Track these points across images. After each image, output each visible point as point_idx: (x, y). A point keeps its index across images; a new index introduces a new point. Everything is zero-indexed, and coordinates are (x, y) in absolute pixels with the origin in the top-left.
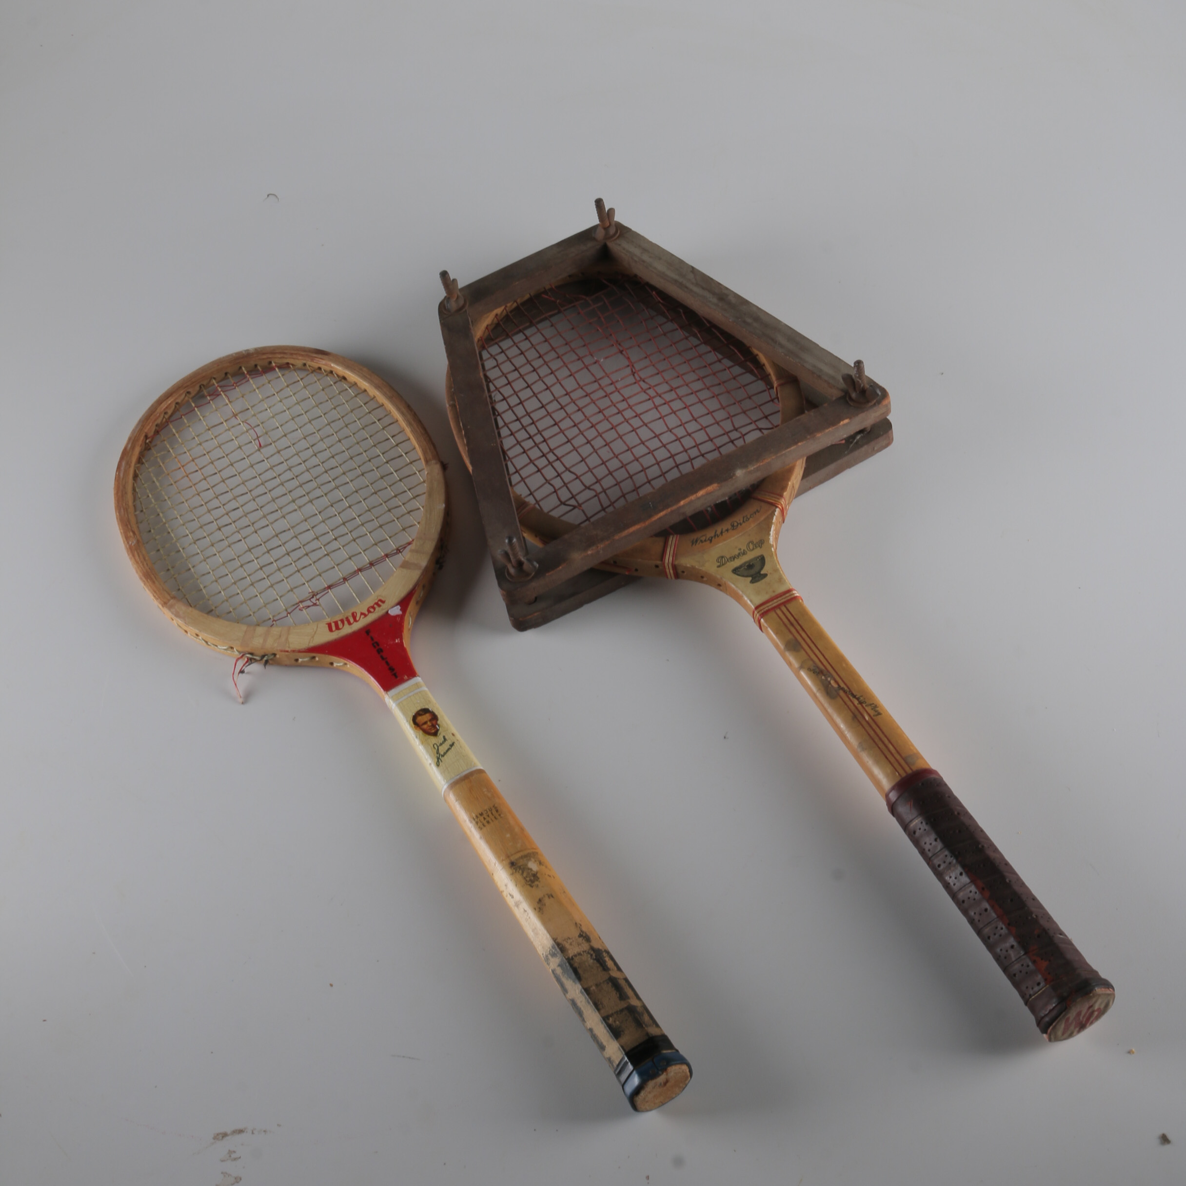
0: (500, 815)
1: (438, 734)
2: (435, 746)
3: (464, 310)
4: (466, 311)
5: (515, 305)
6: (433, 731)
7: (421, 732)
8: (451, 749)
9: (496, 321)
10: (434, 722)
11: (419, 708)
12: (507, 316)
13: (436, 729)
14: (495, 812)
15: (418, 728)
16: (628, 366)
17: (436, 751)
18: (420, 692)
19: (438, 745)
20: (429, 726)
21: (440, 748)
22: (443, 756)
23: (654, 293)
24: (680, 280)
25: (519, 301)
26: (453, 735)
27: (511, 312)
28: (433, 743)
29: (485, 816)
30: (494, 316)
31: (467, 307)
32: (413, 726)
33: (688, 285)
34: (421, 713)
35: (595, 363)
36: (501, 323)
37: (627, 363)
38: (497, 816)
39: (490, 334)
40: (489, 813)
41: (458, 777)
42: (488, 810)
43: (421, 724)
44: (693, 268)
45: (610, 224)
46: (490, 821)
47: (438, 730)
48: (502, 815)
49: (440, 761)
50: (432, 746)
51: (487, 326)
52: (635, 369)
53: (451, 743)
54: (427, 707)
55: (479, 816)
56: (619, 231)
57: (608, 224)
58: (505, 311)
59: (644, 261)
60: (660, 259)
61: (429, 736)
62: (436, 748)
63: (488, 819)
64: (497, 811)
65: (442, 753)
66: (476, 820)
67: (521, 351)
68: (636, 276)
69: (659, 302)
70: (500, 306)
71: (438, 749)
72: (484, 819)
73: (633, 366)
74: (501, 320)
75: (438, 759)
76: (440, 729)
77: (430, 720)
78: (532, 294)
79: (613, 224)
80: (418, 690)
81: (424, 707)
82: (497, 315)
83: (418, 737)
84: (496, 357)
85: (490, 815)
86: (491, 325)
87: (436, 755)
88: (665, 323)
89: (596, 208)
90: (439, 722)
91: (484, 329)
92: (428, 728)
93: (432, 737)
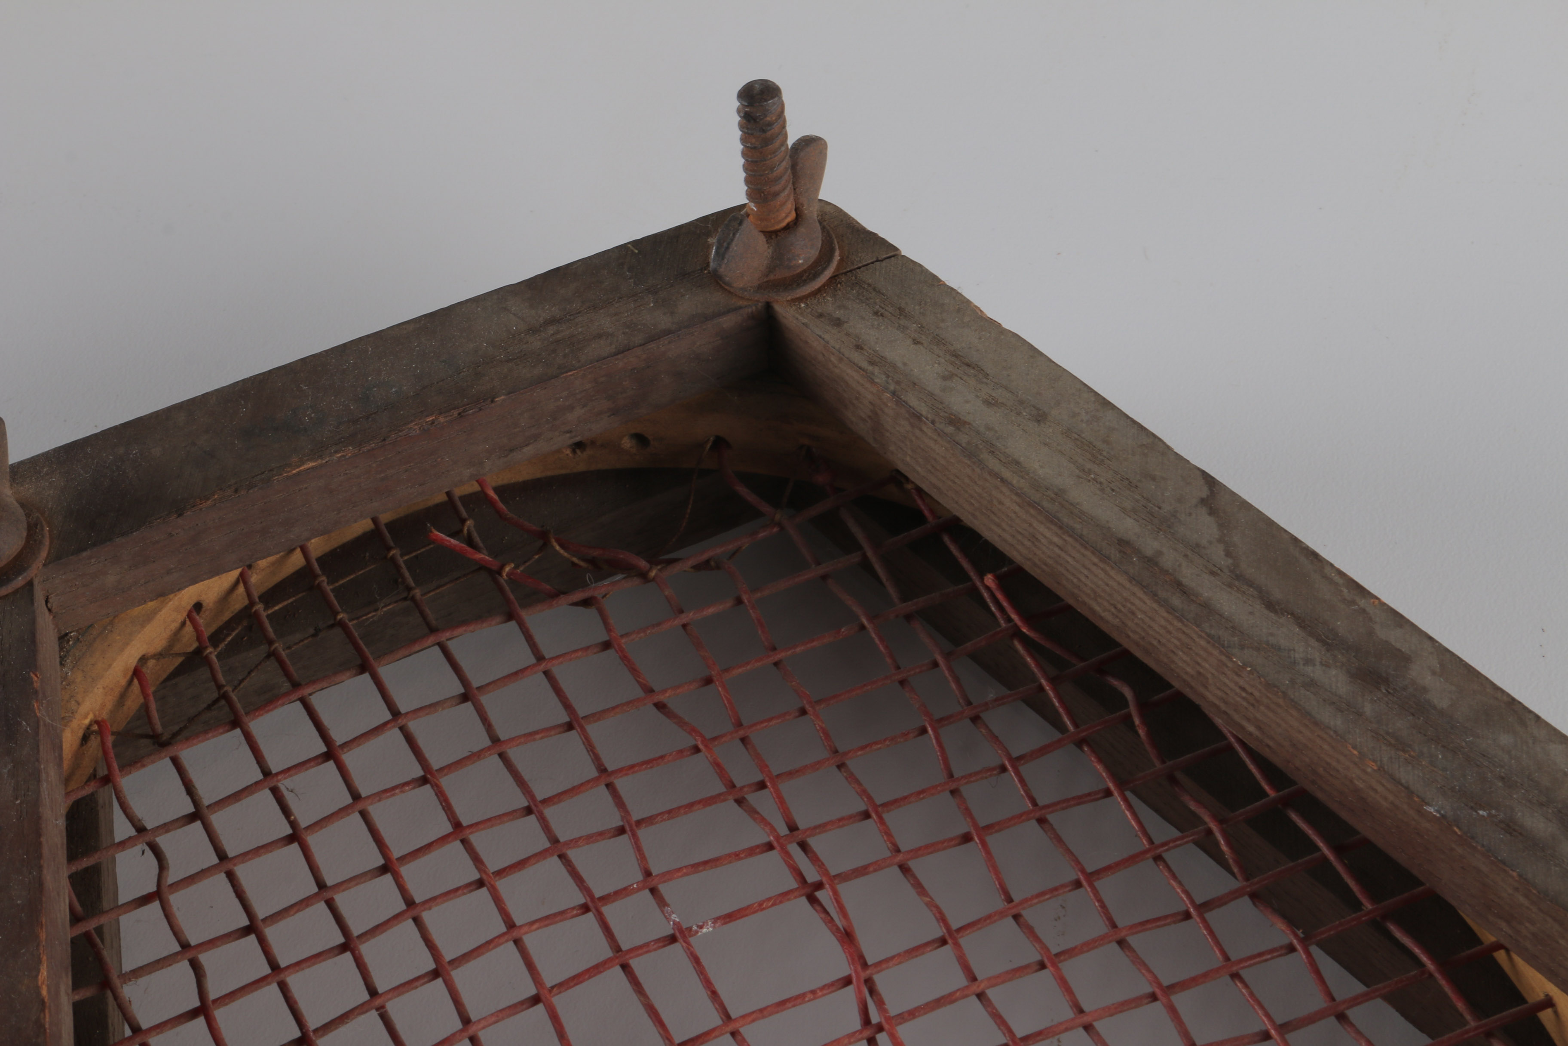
3: (20, 581)
4: (30, 584)
5: (297, 560)
9: (188, 642)
12: (247, 614)
16: (847, 981)
23: (989, 579)
24: (1150, 544)
25: (318, 546)
27: (270, 596)
30: (181, 617)
31: (36, 570)
33: (1189, 574)
35: (672, 939)
36: (211, 652)
37: (842, 966)
39: (145, 707)
44: (1210, 481)
45: (799, 216)
51: (143, 659)
52: (880, 1004)
56: (837, 257)
57: (787, 215)
58: (241, 589)
59: (956, 421)
60: (1040, 417)
67: (293, 824)
68: (898, 478)
69: (1017, 633)
70: (216, 571)
73: (869, 983)
74: (216, 638)
78: (385, 518)
79: (812, 212)
82: (198, 607)
84: (163, 841)
86: (159, 656)
88: (1043, 751)
89: (741, 127)
91: (124, 682)
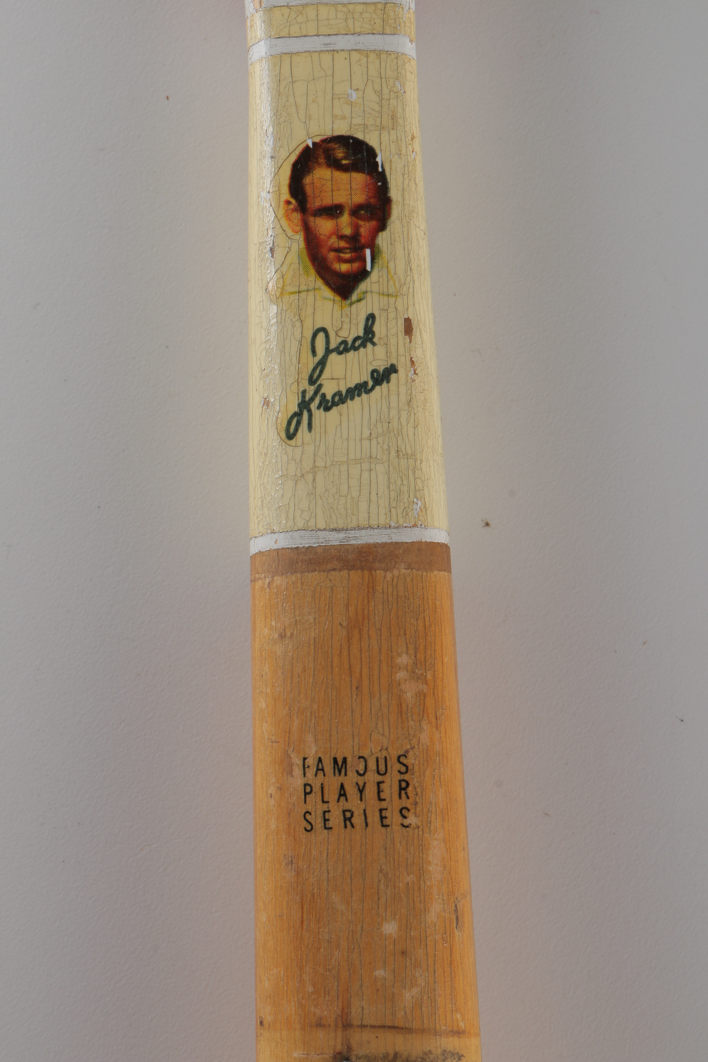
0: (403, 812)
1: (354, 297)
2: (320, 339)
6: (344, 267)
7: (298, 242)
8: (368, 392)
10: (365, 228)
11: (341, 129)
13: (356, 265)
14: (396, 788)
15: (297, 216)
17: (311, 362)
18: (379, 53)
19: (333, 345)
20: (342, 237)
21: (333, 357)
22: (326, 406)
26: (408, 328)
28: (318, 325)
29: (350, 780)
32: (286, 195)
34: (340, 154)
38: (394, 818)
40: (372, 777)
41: (335, 539)
42: (372, 765)
43: (315, 203)
46: (358, 820)
47: (363, 274)
48: (412, 819)
49: (305, 415)
50: (309, 335)
53: (381, 366)
54: (372, 140)
55: (328, 766)
61: (320, 283)
62: (320, 351)
63: (354, 803)
64: (403, 787)
65: (329, 389)
66: (310, 773)
71: (322, 363)
72: (342, 793)
75: (304, 405)
76: (374, 276)
77: (356, 211)
80: (375, 42)
81: (359, 136)
83: (280, 254)
85: (370, 791)
87: (305, 384)
90: (382, 239)
92: (334, 241)
93: (327, 293)
